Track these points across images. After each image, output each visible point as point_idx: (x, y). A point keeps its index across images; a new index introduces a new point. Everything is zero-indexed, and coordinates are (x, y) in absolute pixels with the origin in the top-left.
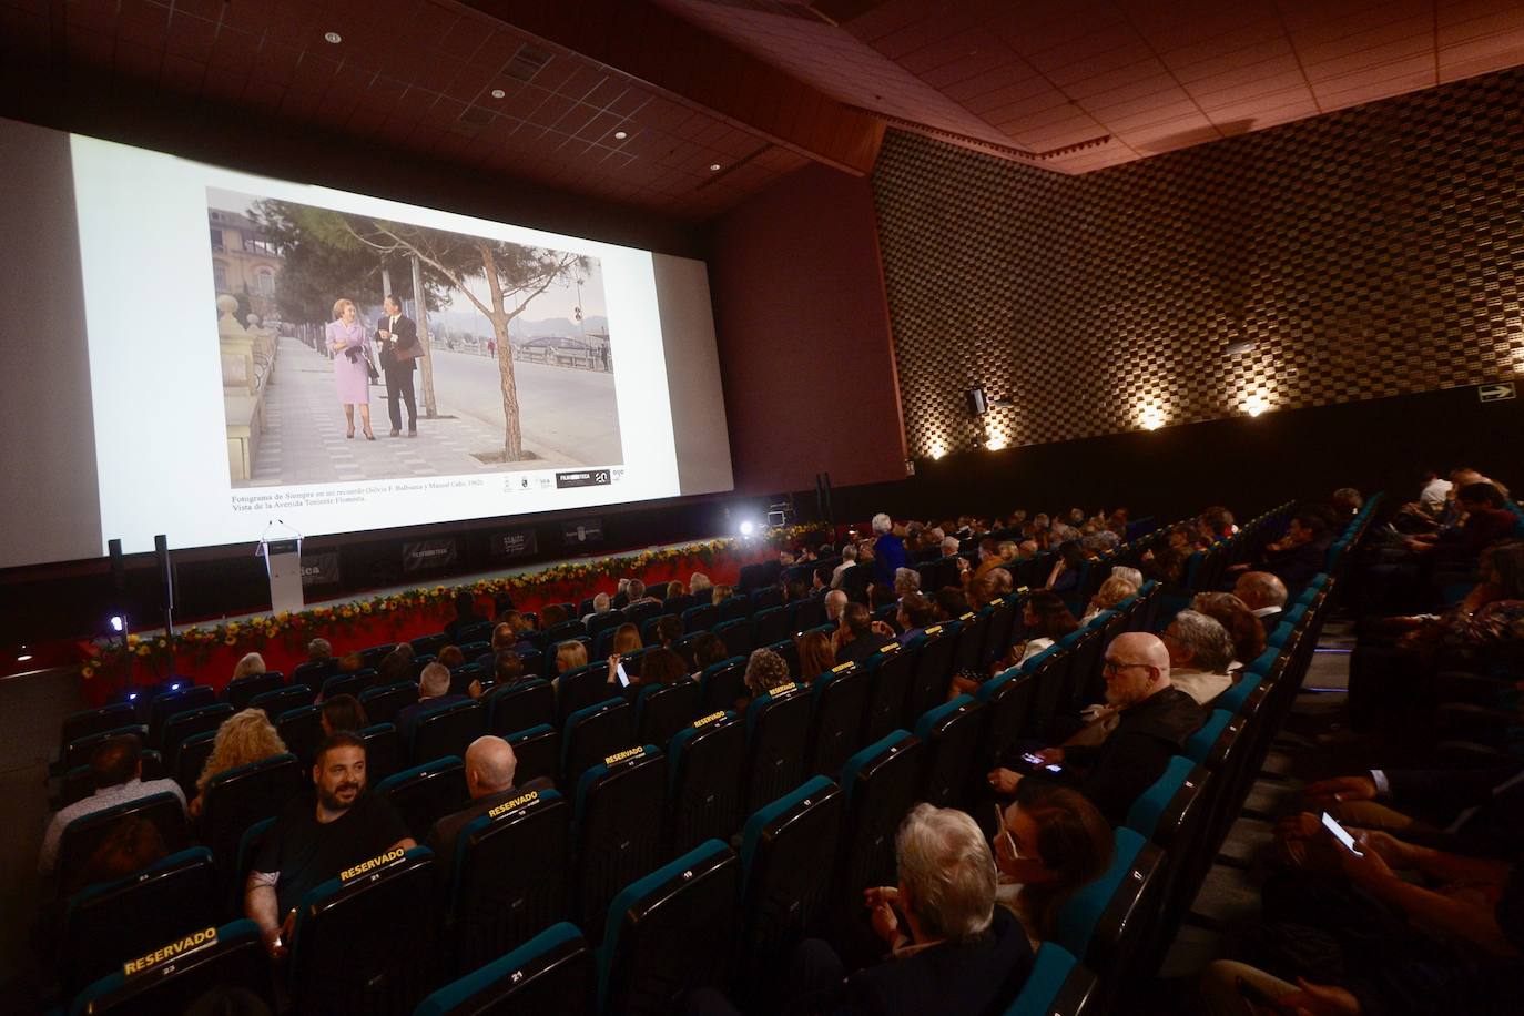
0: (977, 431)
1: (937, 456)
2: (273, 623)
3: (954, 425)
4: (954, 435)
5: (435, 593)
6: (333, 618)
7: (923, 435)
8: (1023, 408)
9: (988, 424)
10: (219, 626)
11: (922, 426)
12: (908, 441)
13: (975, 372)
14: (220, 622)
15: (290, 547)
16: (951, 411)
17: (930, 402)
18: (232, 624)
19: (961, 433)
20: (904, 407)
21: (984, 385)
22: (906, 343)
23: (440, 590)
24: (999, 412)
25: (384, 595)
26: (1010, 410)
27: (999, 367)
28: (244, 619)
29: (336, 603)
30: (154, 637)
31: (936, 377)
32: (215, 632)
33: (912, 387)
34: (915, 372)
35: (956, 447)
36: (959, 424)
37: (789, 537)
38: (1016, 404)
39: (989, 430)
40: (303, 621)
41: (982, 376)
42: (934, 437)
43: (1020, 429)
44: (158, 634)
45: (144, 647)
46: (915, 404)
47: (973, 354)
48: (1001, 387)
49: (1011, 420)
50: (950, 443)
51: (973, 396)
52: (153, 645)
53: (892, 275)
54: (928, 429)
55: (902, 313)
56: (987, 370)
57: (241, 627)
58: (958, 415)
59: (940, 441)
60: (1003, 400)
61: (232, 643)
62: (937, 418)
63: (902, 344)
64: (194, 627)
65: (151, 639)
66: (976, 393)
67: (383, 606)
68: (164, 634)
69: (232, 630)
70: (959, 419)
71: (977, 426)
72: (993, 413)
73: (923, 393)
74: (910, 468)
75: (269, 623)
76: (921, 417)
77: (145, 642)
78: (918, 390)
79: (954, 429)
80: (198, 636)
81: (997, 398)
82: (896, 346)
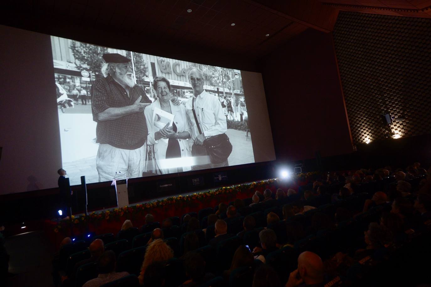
0: (387, 132)
1: (367, 143)
2: (122, 210)
3: (376, 130)
4: (375, 133)
5: (179, 198)
6: (143, 208)
7: (360, 134)
8: (410, 120)
9: (393, 128)
10: (103, 212)
11: (360, 131)
12: (353, 137)
13: (384, 107)
14: (103, 210)
15: (124, 182)
16: (374, 124)
17: (363, 121)
18: (107, 211)
19: (379, 133)
20: (350, 124)
21: (390, 112)
22: (350, 98)
23: (180, 197)
24: (397, 123)
25: (160, 200)
26: (403, 122)
27: (397, 104)
28: (111, 209)
29: (144, 203)
30: (80, 216)
31: (365, 110)
32: (101, 214)
33: (354, 115)
34: (355, 109)
35: (376, 139)
36: (377, 129)
37: (306, 177)
38: (406, 119)
39: (393, 130)
40: (133, 210)
41: (388, 108)
42: (366, 135)
43: (409, 129)
44: (81, 215)
45: (76, 220)
46: (355, 122)
47: (383, 99)
48: (398, 112)
49: (404, 126)
50: (373, 137)
51: (385, 117)
52: (79, 219)
53: (343, 71)
54: (362, 132)
55: (348, 86)
56: (391, 106)
57: (110, 212)
58: (377, 125)
59: (368, 137)
60: (400, 118)
61: (108, 218)
62: (366, 127)
63: (348, 98)
64: (94, 212)
65: (79, 217)
66: (386, 115)
67: (161, 204)
68: (84, 215)
69: (108, 213)
70: (377, 127)
71: (387, 129)
72: (394, 124)
73: (359, 118)
74: (355, 148)
75: (120, 210)
76: (359, 127)
77: (76, 218)
78: (357, 116)
79: (375, 131)
80: (95, 216)
81: (396, 117)
82: (345, 99)
